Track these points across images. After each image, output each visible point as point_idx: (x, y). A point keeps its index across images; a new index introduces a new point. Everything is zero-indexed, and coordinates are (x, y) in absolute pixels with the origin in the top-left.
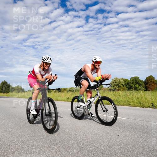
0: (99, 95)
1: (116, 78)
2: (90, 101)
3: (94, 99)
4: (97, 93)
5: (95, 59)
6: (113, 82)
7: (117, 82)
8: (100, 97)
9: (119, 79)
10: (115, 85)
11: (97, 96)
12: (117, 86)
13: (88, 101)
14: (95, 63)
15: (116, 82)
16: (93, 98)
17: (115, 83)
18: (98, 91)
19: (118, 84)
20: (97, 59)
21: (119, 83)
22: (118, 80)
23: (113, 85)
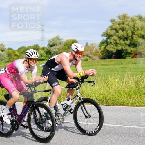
0: (79, 97)
1: (125, 16)
2: (66, 104)
3: (73, 102)
4: (77, 93)
5: (76, 48)
6: (116, 29)
7: (128, 28)
8: (81, 99)
9: (133, 20)
10: (120, 38)
11: (77, 97)
12: (128, 42)
13: (63, 105)
14: (75, 53)
15: (123, 30)
16: (71, 100)
17: (121, 33)
18: (78, 91)
19: (130, 34)
20: (78, 48)
21: (133, 33)
22: (131, 24)
23: (115, 37)
